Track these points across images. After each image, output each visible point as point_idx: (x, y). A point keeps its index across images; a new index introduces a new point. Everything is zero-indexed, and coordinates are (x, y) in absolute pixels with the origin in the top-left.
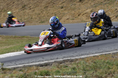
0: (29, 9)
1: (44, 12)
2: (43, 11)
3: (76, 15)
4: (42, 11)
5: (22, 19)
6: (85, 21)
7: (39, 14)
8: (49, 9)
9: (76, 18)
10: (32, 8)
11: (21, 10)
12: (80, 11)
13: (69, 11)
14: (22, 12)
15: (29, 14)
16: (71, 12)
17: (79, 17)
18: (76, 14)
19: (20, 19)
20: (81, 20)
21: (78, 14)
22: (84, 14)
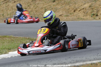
0: (13, 2)
1: (32, 7)
2: (31, 4)
3: (71, 11)
4: (29, 4)
5: (4, 15)
6: (82, 18)
8: (37, 2)
9: (71, 14)
10: (17, 1)
11: (3, 3)
12: (76, 6)
13: (63, 6)
14: (4, 6)
15: (13, 8)
16: (65, 6)
17: (75, 14)
18: (71, 9)
19: (2, 14)
20: (77, 17)
21: (73, 9)
22: (81, 10)
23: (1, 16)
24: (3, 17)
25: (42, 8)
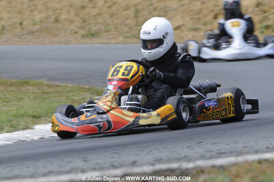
5: (25, 23)
7: (84, 8)
15: (49, 5)
23: (17, 25)
24: (22, 29)
25: (127, 8)
